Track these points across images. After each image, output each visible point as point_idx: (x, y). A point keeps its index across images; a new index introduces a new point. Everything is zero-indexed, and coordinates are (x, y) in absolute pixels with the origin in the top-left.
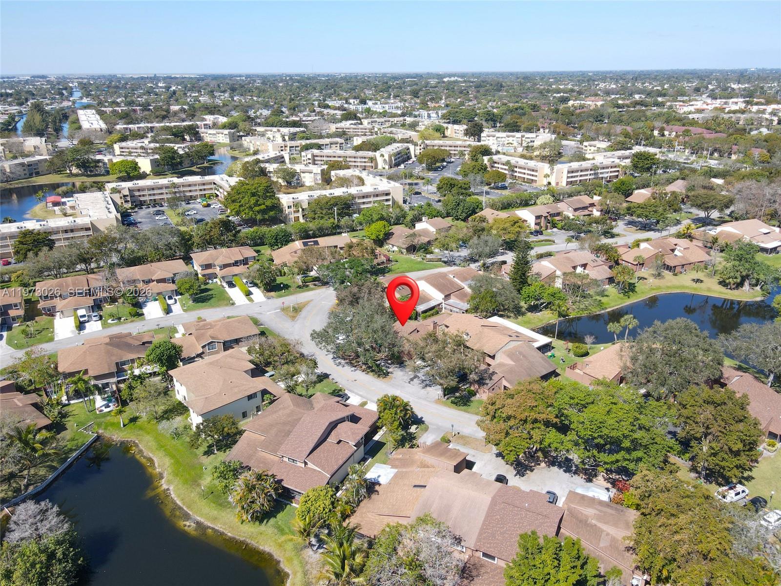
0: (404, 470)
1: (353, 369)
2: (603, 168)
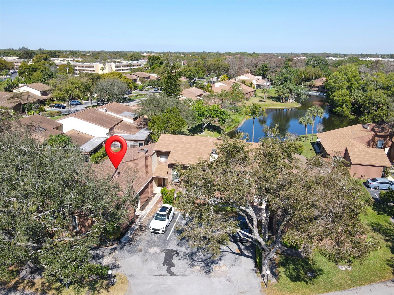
2: (134, 66)
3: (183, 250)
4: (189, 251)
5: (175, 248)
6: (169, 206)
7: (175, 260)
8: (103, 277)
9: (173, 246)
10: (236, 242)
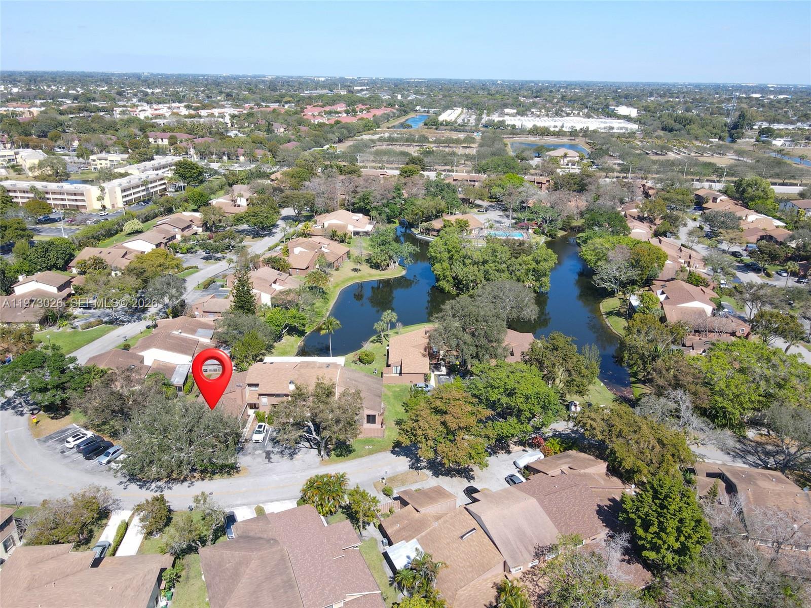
0: (423, 534)
1: (186, 484)
2: (151, 183)
3: (276, 450)
4: (280, 450)
5: (271, 449)
6: (263, 424)
7: (272, 456)
8: (232, 468)
9: (269, 448)
10: (308, 442)
